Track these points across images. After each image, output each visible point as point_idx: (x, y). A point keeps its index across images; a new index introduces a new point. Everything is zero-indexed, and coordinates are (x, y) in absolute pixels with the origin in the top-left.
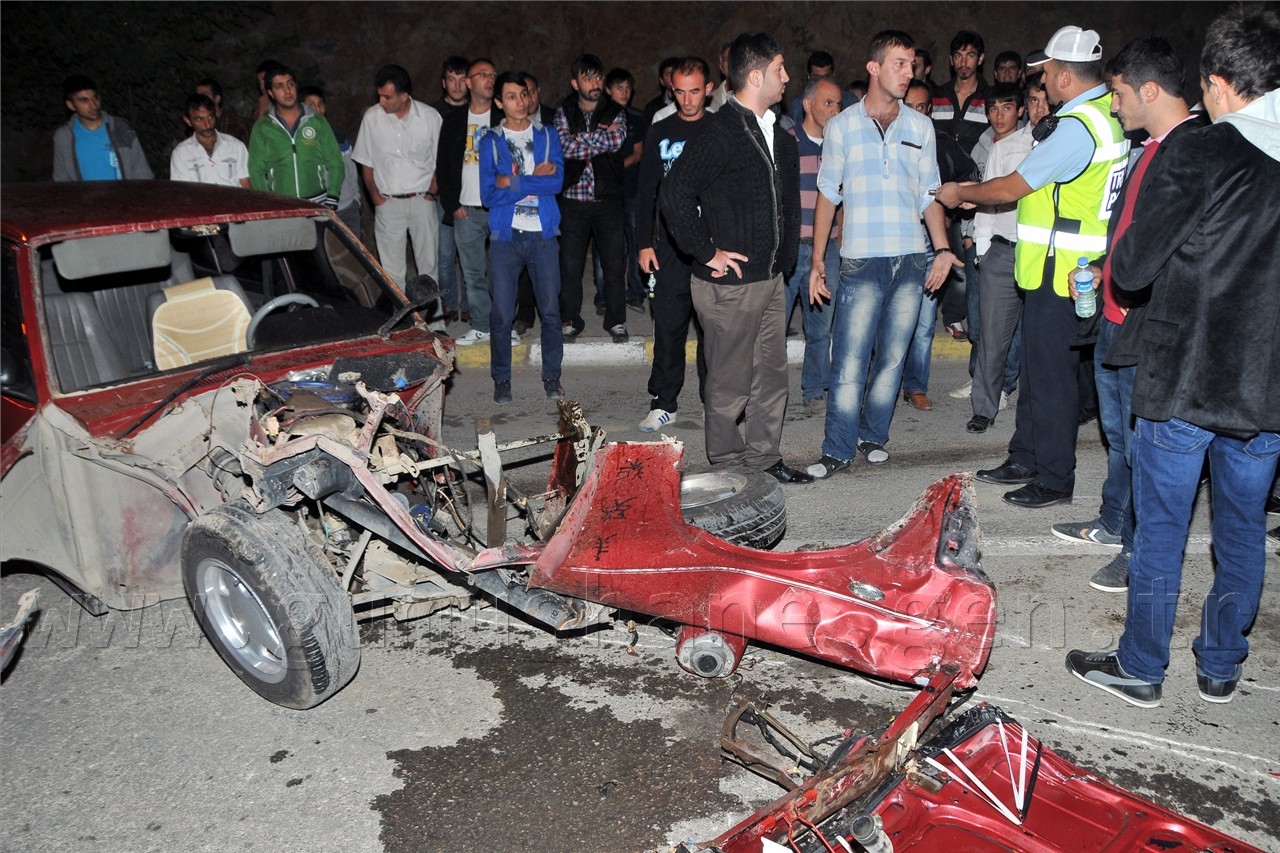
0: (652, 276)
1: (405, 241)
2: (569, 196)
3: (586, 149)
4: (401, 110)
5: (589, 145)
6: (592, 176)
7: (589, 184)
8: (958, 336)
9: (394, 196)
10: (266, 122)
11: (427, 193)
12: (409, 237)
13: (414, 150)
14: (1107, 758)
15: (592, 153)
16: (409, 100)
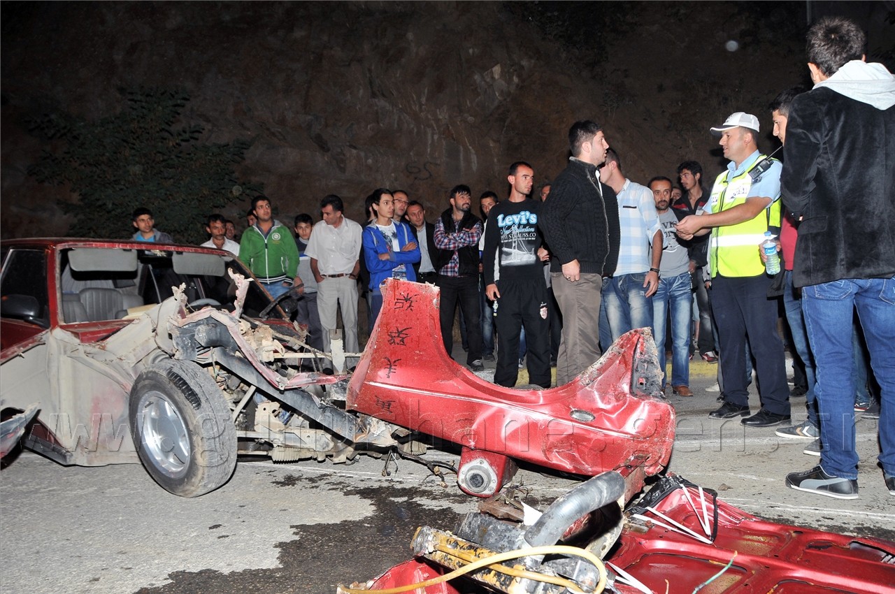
0: (496, 302)
1: (336, 306)
2: (442, 274)
3: (454, 243)
4: (337, 223)
5: (457, 241)
6: (458, 260)
7: (456, 265)
8: (711, 360)
9: (329, 276)
10: (251, 230)
11: (351, 274)
12: (339, 303)
13: (343, 247)
14: (818, 521)
15: (458, 246)
16: (341, 217)
